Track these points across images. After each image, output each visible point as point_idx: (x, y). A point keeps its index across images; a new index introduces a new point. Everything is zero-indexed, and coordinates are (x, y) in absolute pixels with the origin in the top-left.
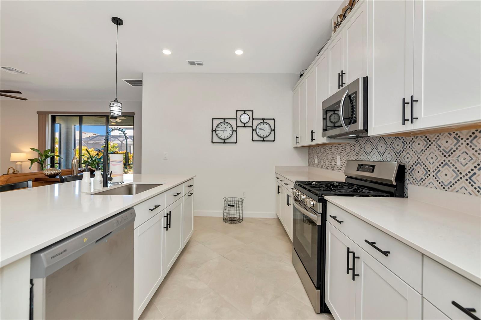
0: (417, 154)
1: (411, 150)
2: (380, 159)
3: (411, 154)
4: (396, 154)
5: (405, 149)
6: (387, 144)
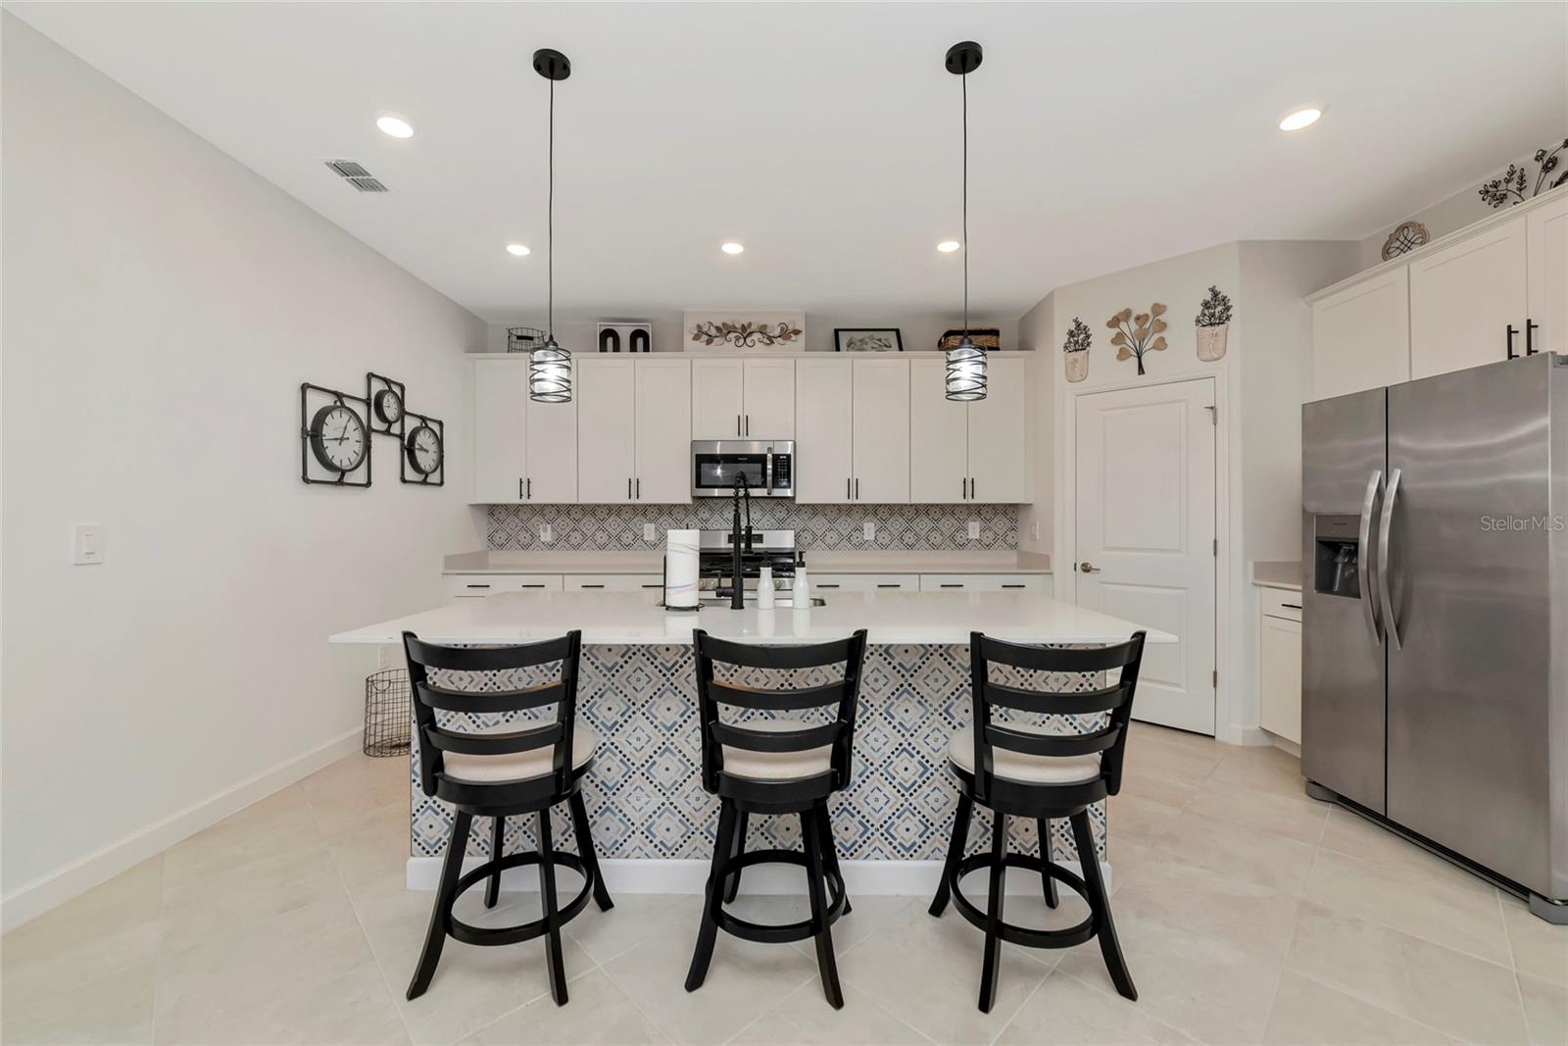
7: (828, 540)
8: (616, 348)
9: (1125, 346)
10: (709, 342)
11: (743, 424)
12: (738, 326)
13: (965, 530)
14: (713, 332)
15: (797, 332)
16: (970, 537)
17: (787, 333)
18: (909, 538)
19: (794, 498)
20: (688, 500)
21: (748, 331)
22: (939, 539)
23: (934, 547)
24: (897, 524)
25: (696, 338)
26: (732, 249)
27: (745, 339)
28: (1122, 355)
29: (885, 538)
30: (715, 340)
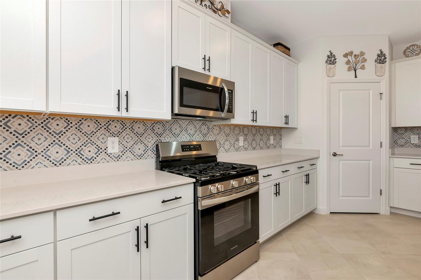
0: (216, 136)
1: (212, 133)
2: (190, 140)
3: (212, 136)
4: (203, 136)
5: (209, 132)
6: (196, 128)
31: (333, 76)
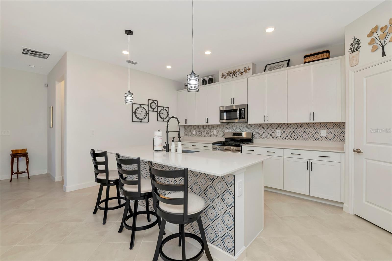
3: (254, 129)
4: (248, 129)
7: (264, 135)
8: (206, 84)
9: (375, 44)
10: (225, 78)
11: (233, 100)
12: (232, 71)
13: (319, 133)
14: (226, 75)
15: (249, 69)
16: (321, 136)
17: (247, 70)
18: (294, 135)
19: (247, 122)
20: (219, 124)
21: (235, 72)
22: (307, 137)
23: (305, 139)
24: (289, 131)
25: (222, 77)
26: (208, 53)
27: (234, 75)
28: (374, 49)
29: (284, 135)
30: (227, 77)
31: (356, 64)
